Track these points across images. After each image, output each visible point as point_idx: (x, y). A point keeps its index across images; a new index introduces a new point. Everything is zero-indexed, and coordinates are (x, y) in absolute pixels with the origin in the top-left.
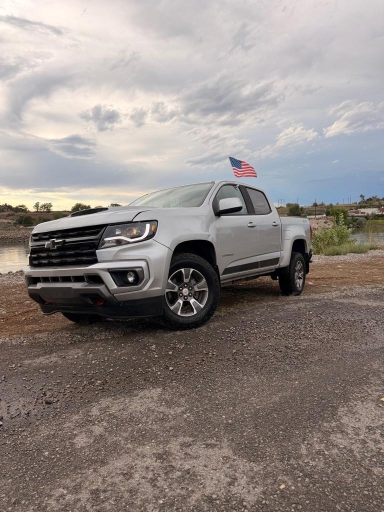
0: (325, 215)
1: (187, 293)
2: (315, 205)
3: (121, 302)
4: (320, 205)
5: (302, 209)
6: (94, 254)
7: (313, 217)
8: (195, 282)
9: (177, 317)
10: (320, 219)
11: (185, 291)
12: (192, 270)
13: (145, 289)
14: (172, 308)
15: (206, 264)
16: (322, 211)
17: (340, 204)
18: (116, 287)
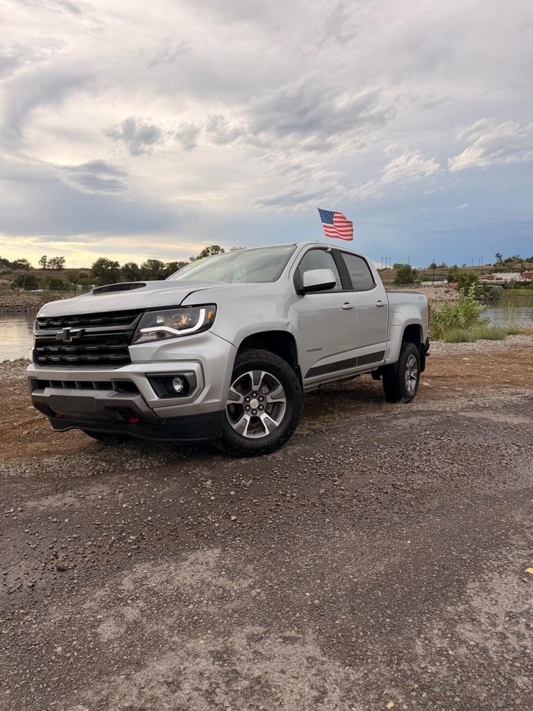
0: (446, 282)
1: (257, 406)
2: (434, 267)
3: (163, 419)
4: (439, 267)
5: (415, 272)
6: (126, 352)
7: (430, 283)
8: (267, 390)
9: (241, 439)
10: (440, 286)
11: (254, 403)
12: (263, 373)
13: (198, 401)
14: (235, 426)
15: (284, 365)
16: (442, 275)
17: (467, 266)
18: (156, 398)
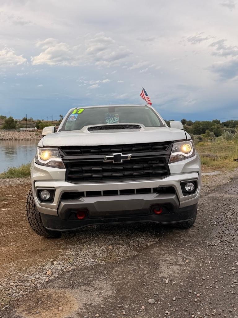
0: (36, 129)
2: (25, 119)
4: (29, 120)
5: (16, 122)
6: (167, 168)
7: (25, 129)
10: (32, 131)
16: (30, 125)
17: (44, 120)
18: (183, 196)
